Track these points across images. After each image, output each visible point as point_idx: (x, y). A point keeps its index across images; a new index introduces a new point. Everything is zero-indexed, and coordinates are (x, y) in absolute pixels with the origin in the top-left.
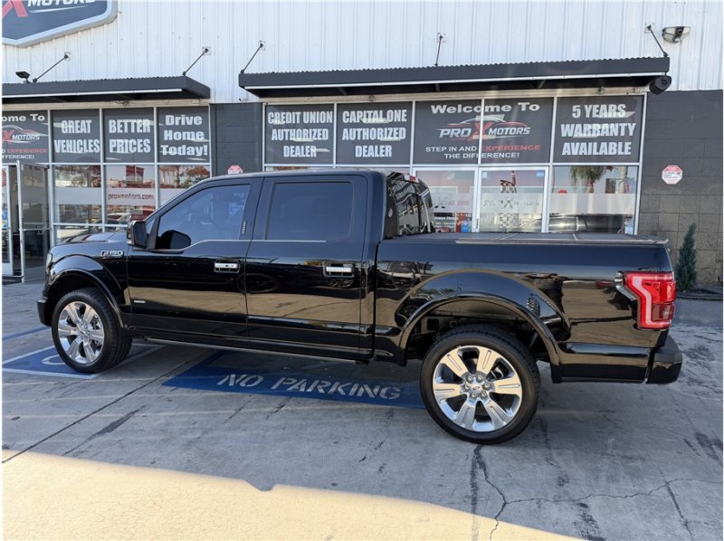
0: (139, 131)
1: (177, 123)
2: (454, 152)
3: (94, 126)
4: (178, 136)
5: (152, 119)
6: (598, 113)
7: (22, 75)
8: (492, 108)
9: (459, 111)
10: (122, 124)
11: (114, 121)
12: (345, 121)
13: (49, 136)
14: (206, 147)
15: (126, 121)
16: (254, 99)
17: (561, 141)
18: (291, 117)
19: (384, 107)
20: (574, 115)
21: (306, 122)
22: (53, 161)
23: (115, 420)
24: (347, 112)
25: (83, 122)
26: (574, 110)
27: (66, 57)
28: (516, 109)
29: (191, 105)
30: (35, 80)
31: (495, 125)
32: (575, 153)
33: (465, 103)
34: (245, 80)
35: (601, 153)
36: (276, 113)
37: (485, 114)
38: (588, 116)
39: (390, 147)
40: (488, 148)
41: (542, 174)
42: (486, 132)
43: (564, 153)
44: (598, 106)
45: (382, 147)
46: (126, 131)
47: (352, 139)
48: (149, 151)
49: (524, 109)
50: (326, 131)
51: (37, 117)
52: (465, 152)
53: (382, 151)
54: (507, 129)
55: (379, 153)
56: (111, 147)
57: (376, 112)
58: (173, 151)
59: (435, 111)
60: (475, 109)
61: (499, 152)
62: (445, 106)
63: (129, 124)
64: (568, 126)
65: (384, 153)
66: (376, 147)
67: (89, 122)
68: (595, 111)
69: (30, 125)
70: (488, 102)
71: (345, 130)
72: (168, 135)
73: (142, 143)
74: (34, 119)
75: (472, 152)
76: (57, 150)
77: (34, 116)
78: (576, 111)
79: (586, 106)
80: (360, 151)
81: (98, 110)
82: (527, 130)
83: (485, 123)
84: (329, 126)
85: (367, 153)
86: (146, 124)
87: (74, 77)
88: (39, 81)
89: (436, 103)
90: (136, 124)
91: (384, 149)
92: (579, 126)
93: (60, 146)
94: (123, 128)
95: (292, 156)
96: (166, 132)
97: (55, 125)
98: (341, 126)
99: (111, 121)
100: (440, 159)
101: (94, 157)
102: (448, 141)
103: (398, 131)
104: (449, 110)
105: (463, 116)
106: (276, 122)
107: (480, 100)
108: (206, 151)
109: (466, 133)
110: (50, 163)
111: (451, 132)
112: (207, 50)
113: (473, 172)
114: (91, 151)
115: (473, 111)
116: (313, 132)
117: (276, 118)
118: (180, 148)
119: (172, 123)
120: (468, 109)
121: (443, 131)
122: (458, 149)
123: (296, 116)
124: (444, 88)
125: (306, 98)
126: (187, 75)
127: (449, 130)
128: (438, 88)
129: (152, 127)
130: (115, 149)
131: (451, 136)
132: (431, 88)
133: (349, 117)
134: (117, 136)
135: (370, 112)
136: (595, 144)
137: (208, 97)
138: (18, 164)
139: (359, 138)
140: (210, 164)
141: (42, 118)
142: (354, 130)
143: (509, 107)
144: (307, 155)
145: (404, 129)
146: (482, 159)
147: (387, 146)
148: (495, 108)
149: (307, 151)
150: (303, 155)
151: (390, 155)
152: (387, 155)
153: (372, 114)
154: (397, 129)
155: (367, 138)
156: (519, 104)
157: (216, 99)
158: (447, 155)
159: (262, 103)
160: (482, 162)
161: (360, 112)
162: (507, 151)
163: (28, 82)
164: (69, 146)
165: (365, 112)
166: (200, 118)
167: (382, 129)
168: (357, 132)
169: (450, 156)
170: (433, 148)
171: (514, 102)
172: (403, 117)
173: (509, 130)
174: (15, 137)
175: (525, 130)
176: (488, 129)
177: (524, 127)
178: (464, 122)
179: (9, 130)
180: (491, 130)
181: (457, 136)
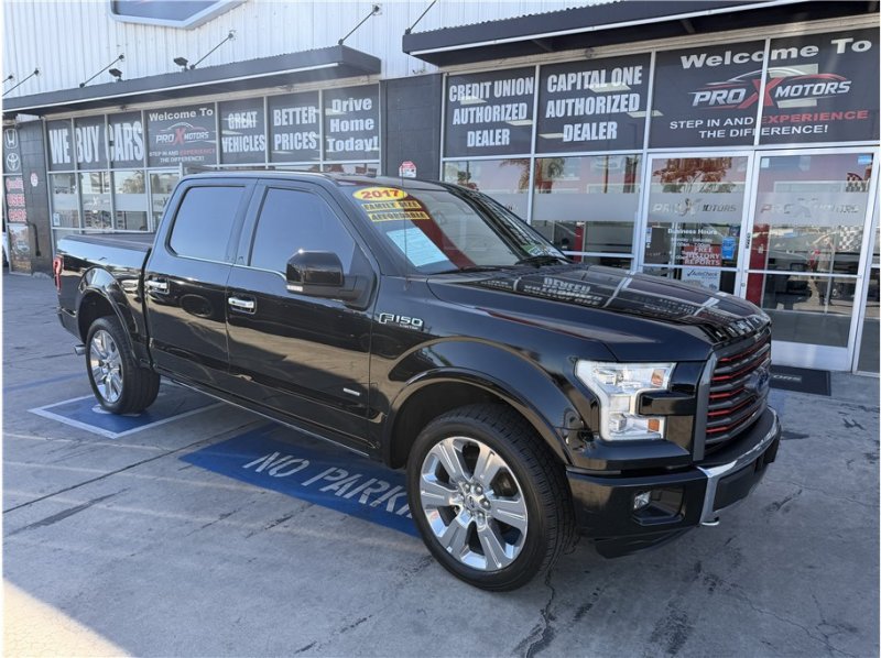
0: (304, 122)
1: (344, 110)
2: (715, 128)
3: (259, 117)
4: (346, 126)
5: (317, 107)
7: (180, 61)
8: (784, 53)
9: (727, 62)
10: (287, 114)
11: (279, 111)
12: (551, 89)
13: (217, 133)
15: (291, 111)
16: (432, 69)
18: (478, 90)
19: (608, 65)
21: (497, 95)
22: (221, 163)
24: (555, 77)
25: (249, 114)
27: (231, 36)
28: (827, 50)
29: (358, 84)
30: (192, 67)
31: (788, 81)
33: (736, 48)
34: (411, 42)
36: (460, 87)
37: (771, 64)
39: (615, 124)
40: (773, 119)
41: (868, 160)
42: (771, 92)
45: (602, 124)
46: (291, 123)
47: (559, 115)
48: (314, 146)
49: (841, 49)
50: (523, 106)
51: (205, 112)
52: (734, 127)
53: (602, 130)
54: (808, 86)
55: (597, 134)
56: (277, 143)
57: (596, 73)
58: (341, 146)
59: (686, 64)
60: (755, 57)
61: (792, 124)
62: (703, 56)
65: (605, 134)
66: (594, 125)
67: (254, 113)
69: (200, 122)
70: (776, 43)
71: (551, 103)
72: (335, 126)
73: (307, 137)
74: (203, 114)
75: (744, 127)
76: (225, 150)
77: (203, 110)
80: (570, 134)
81: (262, 98)
82: (845, 87)
84: (527, 99)
85: (580, 135)
86: (310, 113)
89: (688, 52)
90: (301, 113)
93: (227, 145)
94: (287, 120)
95: (478, 145)
96: (332, 121)
97: (223, 119)
98: (545, 96)
99: (276, 111)
100: (692, 139)
101: (257, 156)
102: (706, 111)
103: (627, 99)
105: (734, 69)
106: (465, 99)
107: (764, 41)
108: (376, 144)
109: (736, 96)
110: (218, 165)
111: (711, 97)
112: (377, 9)
113: (746, 158)
114: (257, 149)
115: (751, 60)
116: (506, 109)
117: (467, 95)
118: (347, 142)
119: (339, 110)
120: (741, 58)
121: (698, 95)
122: (722, 123)
123: (485, 87)
124: (700, 25)
125: (498, 62)
126: (345, 43)
127: (708, 94)
128: (688, 27)
129: (317, 115)
130: (280, 145)
131: (712, 103)
133: (557, 84)
134: (282, 130)
135: (586, 74)
137: (378, 71)
139: (569, 114)
140: (379, 161)
141: (210, 113)
142: (563, 101)
143: (815, 49)
144: (498, 143)
145: (637, 96)
146: (761, 137)
147: (610, 124)
148: (789, 53)
149: (498, 137)
150: (492, 144)
151: (614, 137)
152: (609, 137)
153: (590, 77)
154: (627, 96)
155: (582, 113)
156: (834, 42)
157: (389, 73)
158: (703, 132)
159: (442, 74)
160: (761, 143)
161: (574, 75)
162: (807, 123)
163: (186, 69)
164: (236, 144)
165: (580, 74)
166: (370, 101)
167: (603, 98)
168: (567, 105)
169: (709, 134)
170: (682, 123)
171: (824, 41)
172: (636, 78)
173: (812, 88)
174: (186, 137)
175: (841, 86)
176: (775, 89)
177: (839, 81)
178: (734, 80)
179: (181, 127)
180: (780, 89)
181: (721, 102)
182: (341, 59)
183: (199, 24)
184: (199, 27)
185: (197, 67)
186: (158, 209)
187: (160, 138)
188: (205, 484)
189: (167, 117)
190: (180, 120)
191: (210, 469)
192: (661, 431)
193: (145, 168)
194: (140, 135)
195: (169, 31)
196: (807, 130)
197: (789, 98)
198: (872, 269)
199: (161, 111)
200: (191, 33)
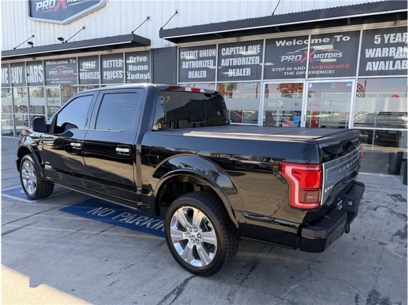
0: (117, 66)
1: (135, 61)
2: (289, 71)
3: (97, 65)
4: (135, 68)
5: (123, 60)
6: (394, 40)
7: (61, 39)
8: (316, 41)
9: (294, 44)
10: (109, 62)
11: (106, 61)
12: (223, 54)
13: (77, 70)
15: (111, 61)
16: (173, 44)
17: (365, 61)
18: (193, 54)
19: (247, 44)
20: (376, 42)
21: (201, 56)
22: (79, 84)
23: (13, 229)
24: (224, 49)
25: (92, 62)
26: (376, 38)
27: (84, 28)
28: (333, 40)
29: (141, 50)
30: (66, 41)
31: (317, 52)
32: (375, 69)
33: (297, 38)
34: (163, 33)
35: (395, 68)
36: (185, 52)
37: (311, 45)
38: (386, 42)
39: (249, 69)
40: (313, 68)
41: (350, 85)
42: (312, 57)
43: (367, 70)
44: (394, 34)
45: (244, 69)
46: (111, 66)
47: (227, 65)
48: (122, 77)
49: (338, 40)
50: (212, 61)
52: (297, 71)
53: (244, 72)
54: (326, 54)
55: (242, 74)
56: (105, 75)
57: (241, 48)
58: (133, 77)
59: (278, 44)
60: (305, 42)
61: (320, 70)
62: (285, 41)
64: (371, 50)
65: (246, 73)
66: (241, 69)
67: (95, 62)
68: (392, 38)
69: (69, 65)
70: (313, 37)
71: (223, 60)
72: (131, 68)
73: (118, 73)
74: (71, 62)
75: (302, 71)
76: (81, 78)
77: (71, 60)
78: (377, 39)
79: (385, 35)
80: (231, 73)
81: (98, 55)
82: (340, 55)
83: (311, 51)
84: (213, 58)
85: (235, 74)
86: (120, 62)
89: (279, 39)
90: (115, 62)
91: (246, 71)
92: (379, 50)
93: (82, 76)
94: (109, 65)
95: (193, 77)
96: (129, 66)
97: (81, 64)
98: (220, 57)
99: (104, 61)
100: (281, 76)
101: (96, 81)
102: (287, 64)
103: (255, 59)
105: (297, 47)
106: (188, 57)
107: (308, 36)
108: (149, 76)
109: (298, 58)
110: (78, 85)
111: (288, 58)
112: (149, 18)
113: (302, 84)
114: (95, 78)
115: (304, 43)
116: (204, 62)
118: (136, 75)
119: (132, 61)
120: (300, 42)
121: (283, 57)
123: (195, 53)
124: (283, 29)
125: (201, 42)
126: (134, 33)
127: (287, 57)
128: (278, 30)
129: (123, 63)
131: (288, 61)
133: (225, 52)
134: (107, 69)
135: (238, 48)
136: (391, 62)
137: (150, 45)
139: (231, 65)
141: (74, 62)
142: (228, 59)
143: (328, 39)
144: (201, 77)
145: (258, 57)
146: (308, 75)
147: (248, 69)
148: (318, 41)
149: (201, 74)
150: (199, 77)
151: (249, 75)
152: (247, 75)
153: (239, 49)
154: (254, 57)
155: (236, 65)
156: (335, 37)
157: (154, 46)
158: (285, 73)
159: (177, 47)
160: (308, 77)
161: (232, 48)
162: (326, 69)
163: (63, 43)
164: (86, 75)
165: (235, 48)
166: (146, 58)
167: (245, 58)
168: (230, 61)
169: (288, 73)
170: (277, 69)
171: (330, 35)
172: (258, 50)
173: (328, 55)
174: (63, 72)
175: (339, 54)
176: (313, 55)
177: (338, 53)
178: (297, 51)
179: (61, 68)
180: (315, 55)
181: (292, 60)
182: (133, 40)
183: (70, 23)
184: (69, 23)
185: (68, 42)
186: (50, 104)
187: (51, 73)
189: (54, 63)
190: (60, 65)
193: (44, 86)
194: (42, 71)
195: (55, 25)
196: (326, 72)
197: (319, 59)
199: (51, 60)
200: (66, 26)
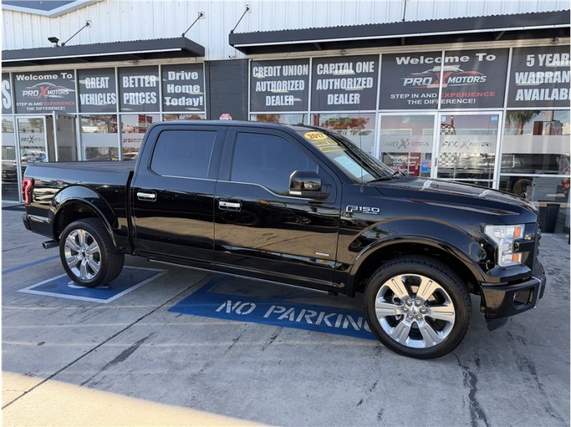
0: (147, 85)
1: (178, 78)
2: (415, 99)
3: (111, 82)
4: (178, 89)
5: (157, 76)
6: (551, 62)
7: (53, 40)
8: (452, 59)
9: (422, 62)
10: (133, 79)
11: (127, 78)
12: (319, 73)
13: (76, 91)
14: (201, 98)
15: (136, 78)
16: (241, 55)
17: (515, 88)
18: (272, 71)
19: (354, 60)
20: (528, 64)
21: (285, 74)
22: (80, 111)
24: (321, 65)
25: (102, 79)
26: (528, 59)
27: (88, 24)
29: (189, 62)
30: (63, 44)
31: (453, 74)
32: (527, 98)
33: (426, 55)
34: (234, 39)
35: (552, 98)
36: (260, 68)
37: (445, 64)
38: (541, 64)
39: (358, 95)
40: (447, 95)
41: (496, 118)
42: (446, 81)
43: (517, 99)
44: (551, 55)
45: (351, 95)
46: (137, 86)
47: (325, 89)
48: (155, 102)
49: (480, 59)
50: (302, 82)
51: (66, 76)
52: (426, 99)
53: (351, 98)
54: (465, 78)
55: (348, 101)
56: (125, 99)
57: (346, 64)
58: (175, 102)
59: (399, 62)
60: (436, 60)
61: (457, 98)
62: (408, 58)
63: (139, 80)
64: (522, 74)
65: (353, 101)
66: (346, 95)
67: (107, 78)
68: (548, 59)
69: (61, 82)
70: (448, 53)
71: (319, 81)
72: (170, 89)
73: (149, 96)
74: (64, 77)
75: (432, 98)
76: (83, 103)
77: (64, 74)
78: (530, 60)
79: (540, 56)
80: (332, 100)
81: (114, 68)
83: (445, 72)
84: (305, 78)
85: (337, 101)
86: (152, 80)
87: (94, 41)
88: (66, 45)
89: (400, 55)
90: (144, 80)
91: (353, 97)
92: (532, 74)
93: (85, 99)
94: (134, 84)
95: (273, 104)
96: (168, 86)
97: (81, 82)
98: (316, 77)
99: (124, 78)
100: (403, 105)
101: (110, 108)
102: (411, 89)
103: (366, 81)
104: (412, 62)
105: (426, 67)
106: (259, 75)
107: (441, 52)
108: (201, 101)
109: (427, 81)
110: (78, 113)
111: (414, 81)
112: (202, 15)
113: (434, 116)
114: (109, 103)
115: (434, 62)
116: (291, 84)
117: (259, 72)
118: (180, 100)
119: (174, 79)
120: (429, 60)
121: (406, 80)
122: (420, 96)
123: (277, 69)
124: (409, 41)
125: (285, 54)
126: (185, 36)
127: (412, 79)
129: (157, 82)
130: (128, 101)
131: (414, 85)
132: (397, 42)
133: (323, 69)
134: (129, 90)
135: (341, 65)
136: (547, 90)
137: (204, 56)
138: (53, 114)
139: (331, 88)
140: (205, 112)
141: (70, 76)
142: (327, 80)
143: (468, 58)
144: (286, 104)
145: (371, 79)
146: (442, 105)
147: (356, 95)
148: (455, 59)
149: (286, 100)
150: (283, 104)
151: (358, 103)
152: (355, 103)
153: (343, 66)
154: (365, 78)
155: (338, 88)
156: (477, 55)
157: (211, 56)
158: (410, 101)
160: (441, 108)
161: (333, 65)
162: (465, 98)
163: (58, 46)
164: (92, 99)
165: (337, 64)
166: (197, 74)
167: (351, 79)
168: (329, 82)
169: (413, 102)
170: (398, 95)
171: (472, 53)
172: (371, 68)
173: (467, 79)
174: (49, 93)
175: (482, 78)
176: (448, 78)
177: (480, 76)
178: (426, 72)
179: (45, 86)
181: (419, 84)
182: (183, 46)
183: (61, 15)
184: (61, 16)
186: (25, 144)
187: (25, 93)
188: (203, 324)
189: (32, 78)
190: (47, 81)
191: (195, 314)
192: (520, 260)
193: (13, 115)
194: (9, 91)
195: (35, 18)
196: (465, 101)
197: (455, 83)
198: (501, 176)
199: (27, 74)
200: (54, 21)
